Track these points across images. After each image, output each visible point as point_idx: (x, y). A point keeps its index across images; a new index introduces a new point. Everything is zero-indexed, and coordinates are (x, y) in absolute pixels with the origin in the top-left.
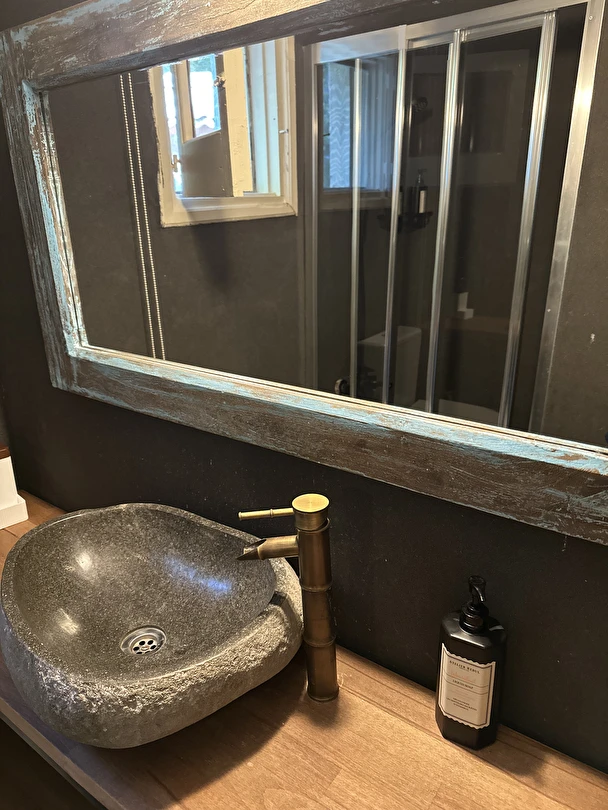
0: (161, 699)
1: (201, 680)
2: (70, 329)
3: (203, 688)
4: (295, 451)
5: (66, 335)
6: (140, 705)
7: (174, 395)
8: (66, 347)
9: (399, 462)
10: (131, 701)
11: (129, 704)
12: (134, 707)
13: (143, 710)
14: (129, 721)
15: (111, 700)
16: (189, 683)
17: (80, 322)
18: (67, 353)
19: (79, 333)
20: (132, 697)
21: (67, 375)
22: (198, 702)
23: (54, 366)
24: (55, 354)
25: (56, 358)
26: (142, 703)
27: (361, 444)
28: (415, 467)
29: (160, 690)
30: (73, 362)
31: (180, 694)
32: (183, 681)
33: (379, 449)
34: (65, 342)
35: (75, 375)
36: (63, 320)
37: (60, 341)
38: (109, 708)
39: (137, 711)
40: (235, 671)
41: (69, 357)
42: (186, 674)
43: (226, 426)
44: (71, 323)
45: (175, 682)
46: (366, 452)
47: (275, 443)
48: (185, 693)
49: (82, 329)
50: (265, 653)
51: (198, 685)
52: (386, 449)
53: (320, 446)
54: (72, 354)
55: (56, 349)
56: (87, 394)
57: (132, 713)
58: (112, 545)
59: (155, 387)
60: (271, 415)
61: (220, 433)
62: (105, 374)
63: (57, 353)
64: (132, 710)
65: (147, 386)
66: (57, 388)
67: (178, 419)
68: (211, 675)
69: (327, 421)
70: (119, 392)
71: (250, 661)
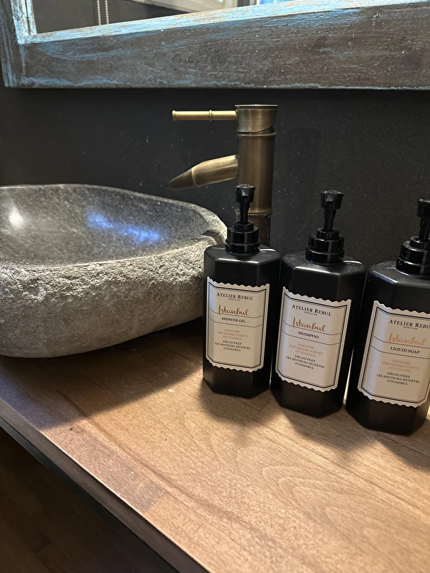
0: (69, 289)
1: (120, 278)
2: (20, 14)
3: (123, 289)
4: (239, 79)
5: (15, 21)
6: (43, 292)
7: (112, 53)
8: (15, 36)
9: (366, 54)
10: (32, 285)
11: (31, 290)
12: (36, 295)
13: (46, 298)
14: (29, 311)
15: (9, 283)
16: (106, 277)
17: (30, 11)
18: (16, 42)
19: (28, 22)
20: (34, 281)
21: (17, 69)
22: (115, 305)
23: (6, 62)
24: (6, 48)
25: (7, 52)
26: (46, 289)
27: (320, 43)
28: (387, 53)
29: (68, 278)
30: (22, 51)
31: (93, 287)
32: (98, 274)
33: (342, 43)
34: (15, 30)
35: (24, 65)
36: (12, 4)
37: (10, 30)
38: (6, 293)
39: (40, 298)
40: (160, 279)
41: (17, 46)
42: (101, 267)
43: (164, 73)
44: (21, 8)
45: (88, 273)
46: (324, 53)
47: (216, 77)
48: (99, 288)
49: (32, 19)
50: (195, 272)
51: (116, 283)
52: (351, 39)
53: (267, 64)
54: (21, 42)
55: (8, 42)
56: (33, 83)
57: (33, 300)
58: (49, 218)
59: (94, 51)
60: (214, 41)
61: (157, 85)
62: (49, 54)
63: (8, 46)
64: (33, 297)
65: (87, 51)
66: (9, 87)
67: (115, 82)
68: (133, 275)
69: (280, 25)
70: (61, 70)
71: (177, 274)
